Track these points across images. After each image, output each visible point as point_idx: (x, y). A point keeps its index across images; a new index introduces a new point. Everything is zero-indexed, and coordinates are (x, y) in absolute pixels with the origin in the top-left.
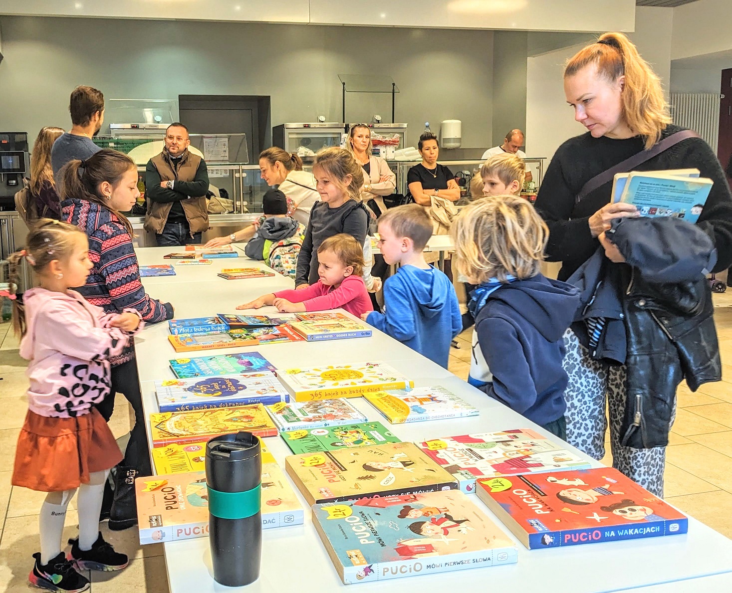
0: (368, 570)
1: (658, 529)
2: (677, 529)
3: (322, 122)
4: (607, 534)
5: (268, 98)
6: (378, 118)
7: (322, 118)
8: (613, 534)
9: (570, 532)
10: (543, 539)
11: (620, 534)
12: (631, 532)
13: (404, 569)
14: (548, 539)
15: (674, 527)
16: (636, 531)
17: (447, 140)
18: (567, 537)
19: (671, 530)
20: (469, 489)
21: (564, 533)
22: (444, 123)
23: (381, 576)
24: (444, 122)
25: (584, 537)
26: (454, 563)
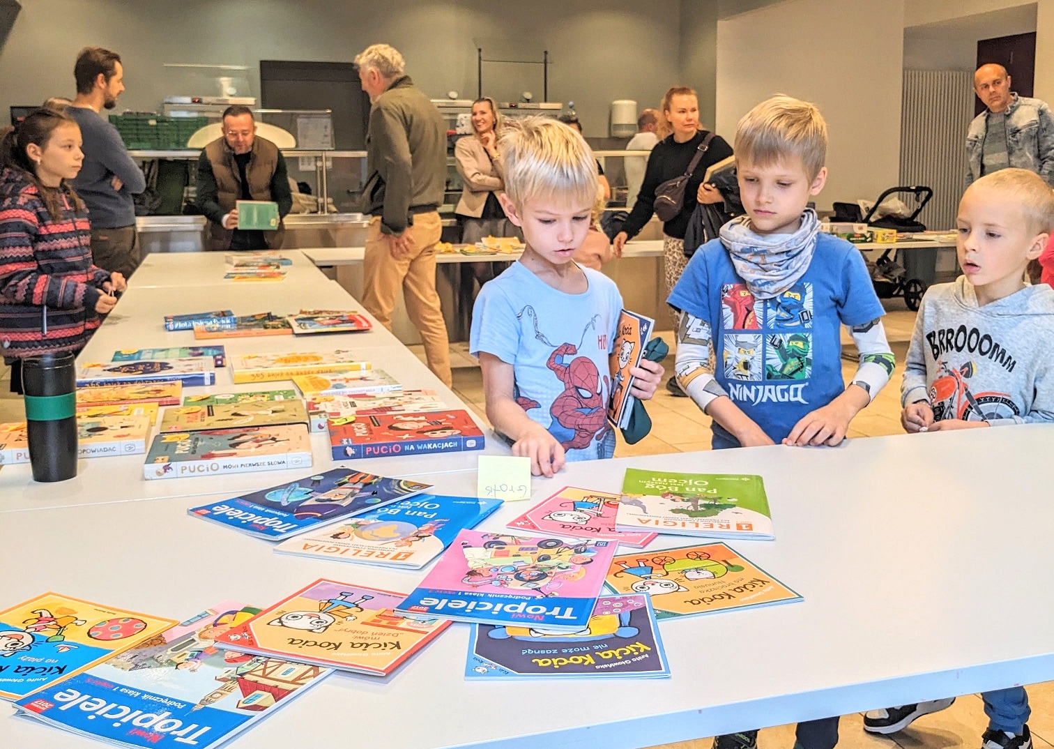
0: (166, 468)
1: (456, 444)
2: (474, 445)
3: (454, 99)
4: (407, 448)
6: (528, 95)
7: (453, 94)
8: (412, 447)
9: (371, 446)
10: (346, 452)
11: (419, 448)
12: (429, 446)
13: (201, 469)
14: (350, 451)
15: (471, 443)
16: (435, 445)
17: (619, 126)
18: (369, 450)
19: (468, 446)
20: (320, 427)
21: (365, 446)
22: (615, 105)
23: (180, 474)
24: (616, 102)
25: (384, 450)
26: (250, 465)
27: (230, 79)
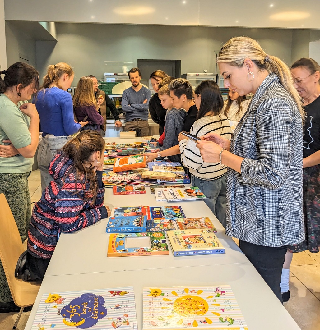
5: (180, 61)
7: (206, 71)
27: (127, 66)
